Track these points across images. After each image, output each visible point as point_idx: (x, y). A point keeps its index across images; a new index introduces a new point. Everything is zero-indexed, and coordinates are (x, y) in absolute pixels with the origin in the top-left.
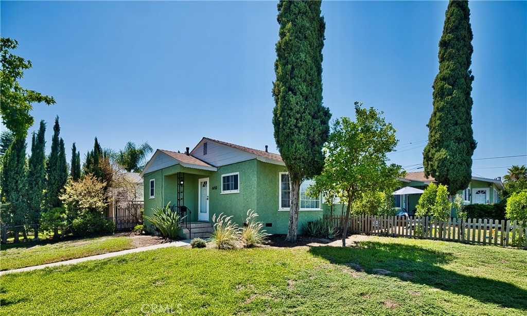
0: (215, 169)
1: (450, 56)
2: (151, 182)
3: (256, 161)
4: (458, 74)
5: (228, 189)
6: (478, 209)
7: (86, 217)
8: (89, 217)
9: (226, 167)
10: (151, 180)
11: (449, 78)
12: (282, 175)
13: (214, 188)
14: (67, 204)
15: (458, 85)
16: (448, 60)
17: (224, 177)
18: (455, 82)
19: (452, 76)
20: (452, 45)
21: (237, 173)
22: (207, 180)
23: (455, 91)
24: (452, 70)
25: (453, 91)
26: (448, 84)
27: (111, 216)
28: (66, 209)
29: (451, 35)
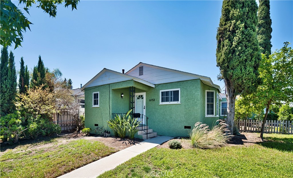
0: (154, 86)
1: (262, 32)
2: (95, 95)
3: (199, 81)
4: (268, 42)
5: (167, 101)
6: (273, 116)
7: (40, 122)
8: (42, 122)
9: (165, 85)
10: (93, 93)
11: (263, 44)
12: (207, 92)
13: (151, 100)
14: (20, 111)
15: (267, 48)
16: (261, 34)
17: (162, 93)
18: (265, 47)
19: (264, 43)
20: (264, 26)
21: (179, 89)
22: (144, 94)
23: (266, 51)
24: (264, 40)
25: (265, 52)
26: (262, 47)
27: (54, 121)
28: (19, 115)
29: (263, 21)
